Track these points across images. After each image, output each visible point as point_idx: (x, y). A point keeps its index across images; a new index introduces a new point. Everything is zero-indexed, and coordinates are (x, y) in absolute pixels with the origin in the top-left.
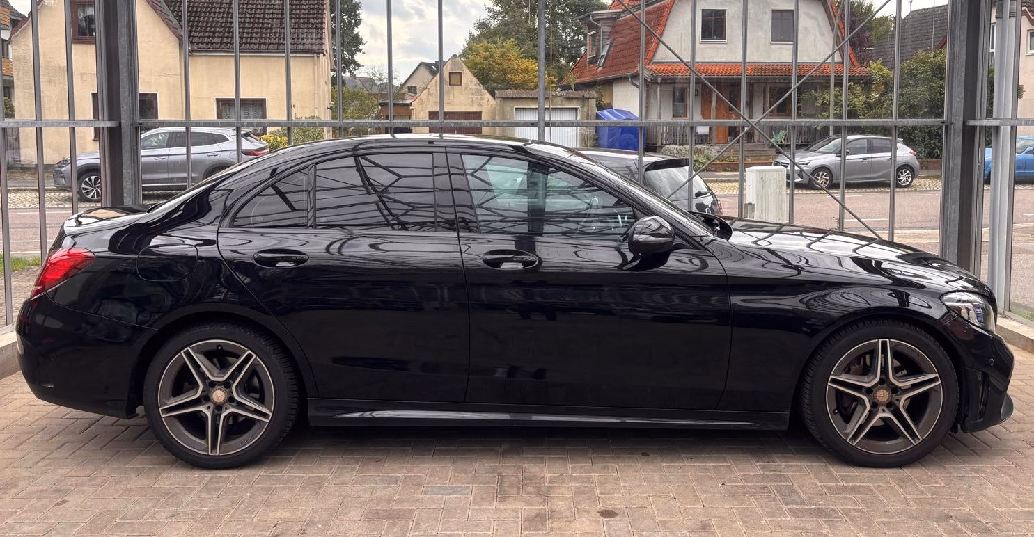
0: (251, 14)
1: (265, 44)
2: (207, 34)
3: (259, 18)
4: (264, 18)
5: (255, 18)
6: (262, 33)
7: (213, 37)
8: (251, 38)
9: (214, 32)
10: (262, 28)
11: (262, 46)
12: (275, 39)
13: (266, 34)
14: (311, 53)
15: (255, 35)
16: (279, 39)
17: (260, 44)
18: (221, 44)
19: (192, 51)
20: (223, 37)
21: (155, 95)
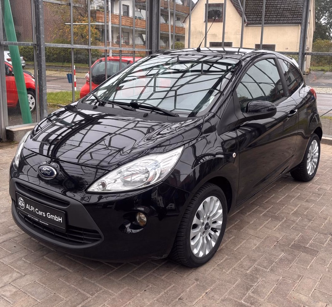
0: (275, 7)
1: (278, 20)
3: (278, 9)
4: (280, 9)
5: (276, 9)
6: (277, 15)
7: (257, 18)
8: (273, 18)
9: (258, 16)
10: (278, 13)
11: (277, 22)
12: (283, 18)
13: (279, 15)
14: (298, 24)
15: (274, 16)
16: (285, 18)
17: (276, 20)
19: (248, 24)
20: (261, 18)
21: (232, 42)
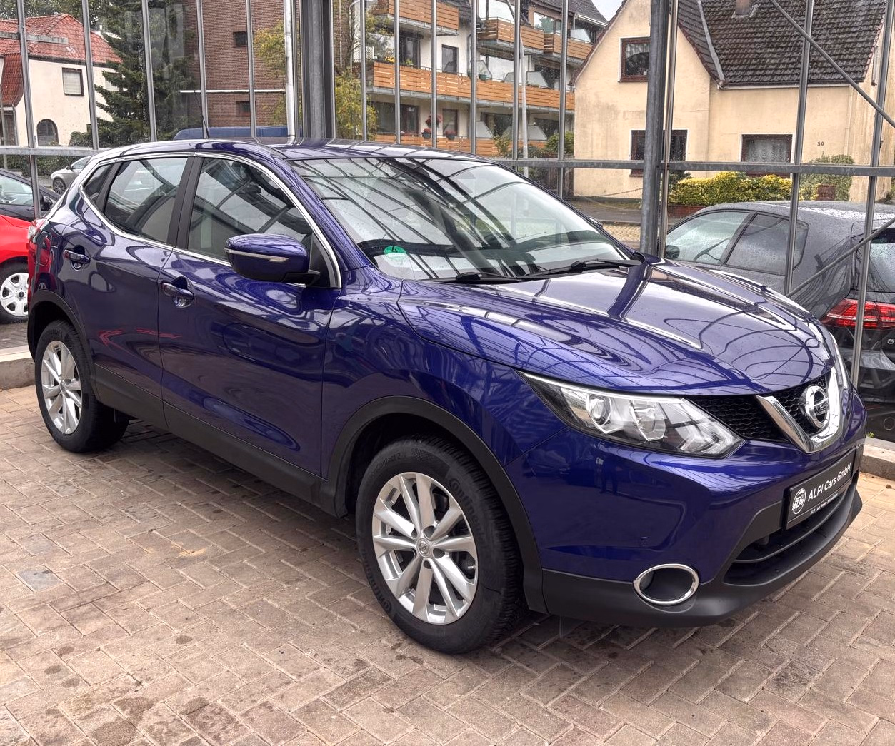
2: (741, 68)
7: (746, 70)
8: (786, 69)
9: (749, 65)
12: (811, 68)
14: (846, 83)
18: (753, 76)
19: (725, 85)
20: (755, 70)
21: (686, 131)
